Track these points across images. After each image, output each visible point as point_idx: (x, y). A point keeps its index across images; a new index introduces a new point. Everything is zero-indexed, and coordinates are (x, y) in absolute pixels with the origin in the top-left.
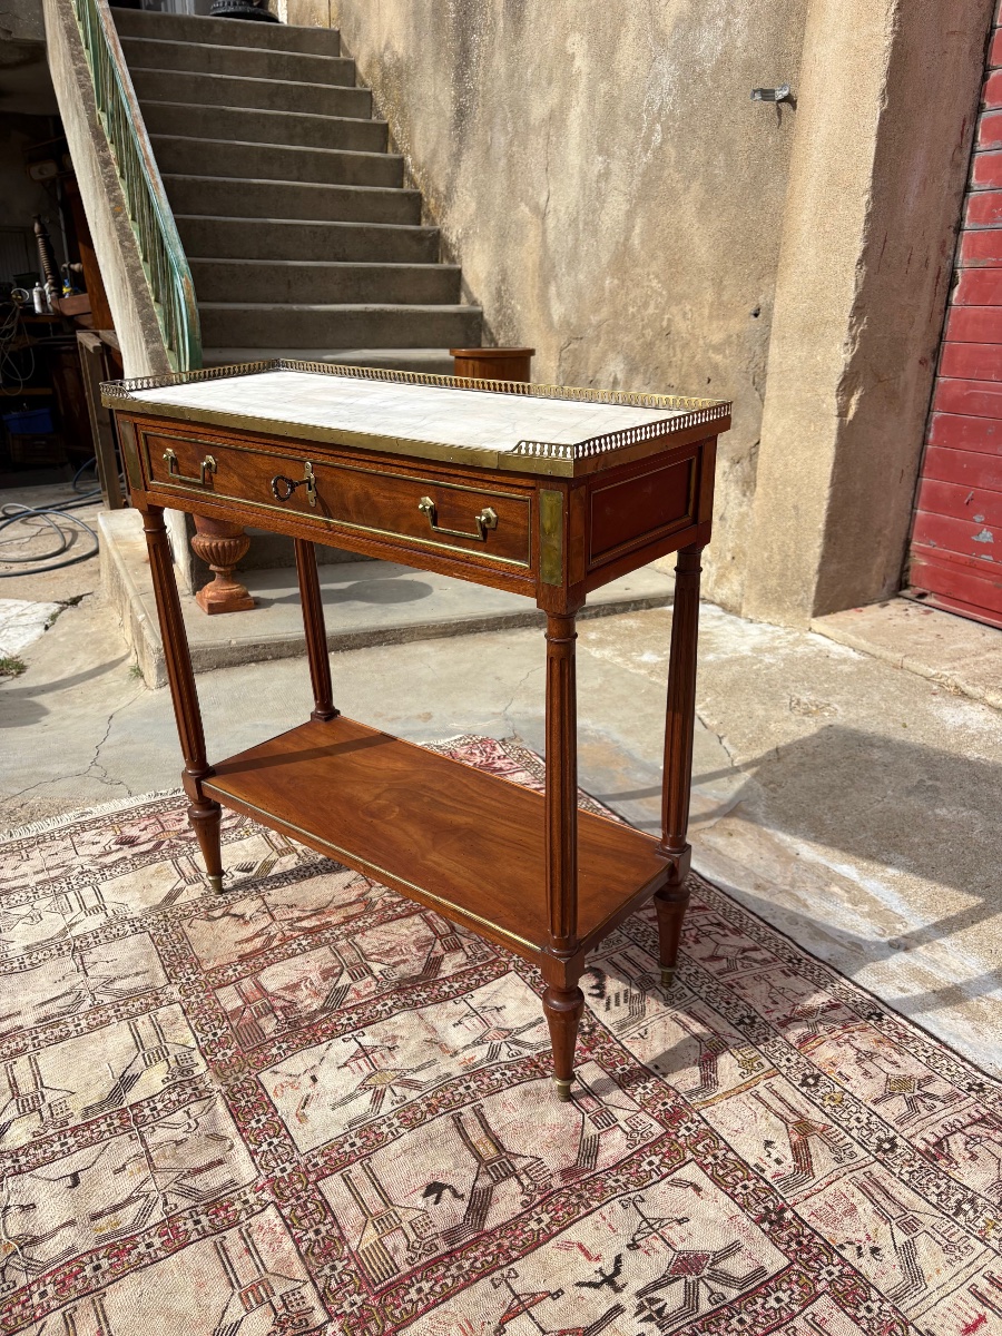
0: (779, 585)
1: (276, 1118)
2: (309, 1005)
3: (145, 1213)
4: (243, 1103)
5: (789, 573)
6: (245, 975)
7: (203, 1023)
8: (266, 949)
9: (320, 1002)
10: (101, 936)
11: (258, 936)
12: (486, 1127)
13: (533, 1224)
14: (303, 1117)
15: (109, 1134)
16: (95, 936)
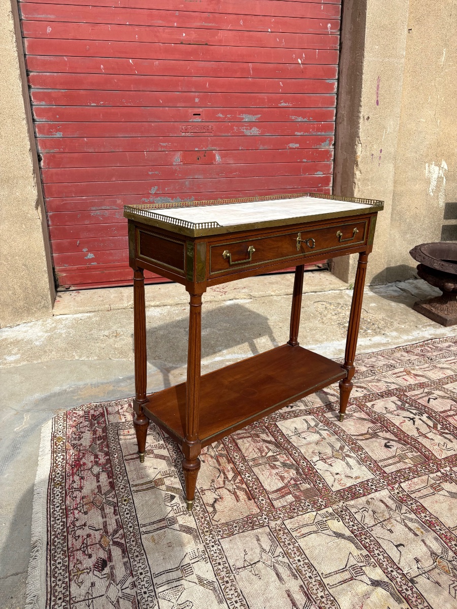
0: (25, 303)
4: (349, 496)
6: (267, 497)
7: (301, 509)
8: (247, 490)
9: (292, 470)
10: (218, 561)
11: (235, 493)
12: (358, 435)
13: (395, 430)
14: (357, 478)
15: (371, 539)
16: (217, 564)
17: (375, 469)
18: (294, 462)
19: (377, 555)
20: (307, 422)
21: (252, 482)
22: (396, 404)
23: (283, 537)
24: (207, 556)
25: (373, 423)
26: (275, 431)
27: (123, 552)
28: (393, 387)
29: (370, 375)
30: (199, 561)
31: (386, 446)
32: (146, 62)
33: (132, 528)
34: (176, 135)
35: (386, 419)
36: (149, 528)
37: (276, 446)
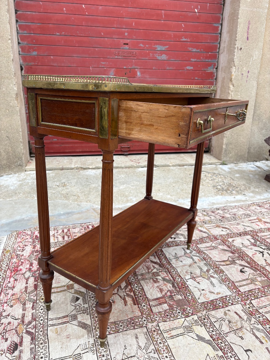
1: (219, 299)
2: (170, 287)
3: (258, 330)
4: (211, 307)
5: (11, 157)
6: (148, 303)
7: (173, 316)
8: (134, 297)
9: (169, 284)
10: (102, 354)
11: (124, 299)
12: (221, 262)
13: (249, 260)
14: (218, 293)
15: (225, 343)
16: (102, 356)
17: (232, 288)
18: (171, 279)
19: (229, 357)
20: (184, 250)
21: (139, 291)
22: (250, 241)
23: (156, 337)
24: (95, 349)
25: (233, 253)
26: (160, 255)
27: (32, 339)
28: (248, 229)
29: (232, 220)
30: (88, 352)
31: (241, 271)
32: (93, 7)
33: (42, 321)
34: (111, 57)
35: (242, 251)
36: (55, 322)
37: (160, 266)
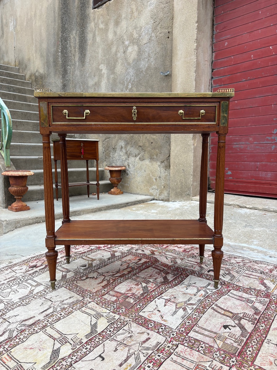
0: (180, 191)
1: (157, 323)
2: (139, 293)
3: (138, 358)
5: (183, 187)
6: (109, 291)
7: (107, 305)
8: (109, 283)
9: (142, 291)
11: (103, 281)
12: (221, 308)
13: (262, 328)
14: (165, 321)
16: (44, 291)
17: (186, 327)
18: (151, 290)
21: (117, 282)
23: (78, 305)
26: (181, 278)
31: (225, 326)
